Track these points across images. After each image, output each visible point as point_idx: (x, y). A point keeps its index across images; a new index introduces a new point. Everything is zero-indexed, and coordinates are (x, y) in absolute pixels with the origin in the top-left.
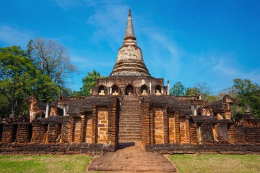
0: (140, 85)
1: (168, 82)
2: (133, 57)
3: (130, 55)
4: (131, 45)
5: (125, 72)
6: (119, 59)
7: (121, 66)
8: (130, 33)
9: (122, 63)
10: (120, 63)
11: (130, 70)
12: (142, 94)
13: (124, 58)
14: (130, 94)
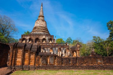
0: (43, 38)
1: (56, 37)
2: (41, 25)
3: (40, 24)
4: (41, 20)
5: (37, 32)
6: (35, 26)
7: (35, 29)
8: (41, 14)
9: (36, 28)
10: (35, 28)
11: (39, 31)
12: (43, 43)
13: (37, 26)
14: (37, 42)
